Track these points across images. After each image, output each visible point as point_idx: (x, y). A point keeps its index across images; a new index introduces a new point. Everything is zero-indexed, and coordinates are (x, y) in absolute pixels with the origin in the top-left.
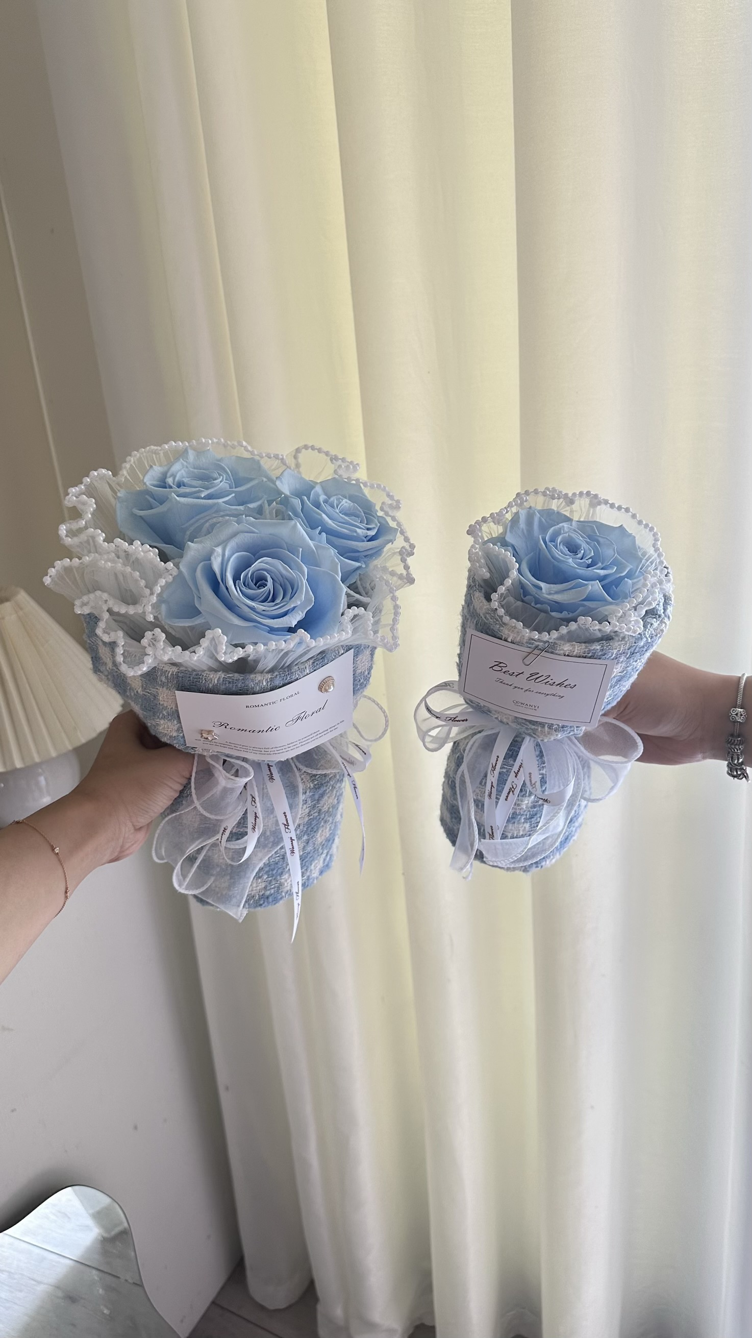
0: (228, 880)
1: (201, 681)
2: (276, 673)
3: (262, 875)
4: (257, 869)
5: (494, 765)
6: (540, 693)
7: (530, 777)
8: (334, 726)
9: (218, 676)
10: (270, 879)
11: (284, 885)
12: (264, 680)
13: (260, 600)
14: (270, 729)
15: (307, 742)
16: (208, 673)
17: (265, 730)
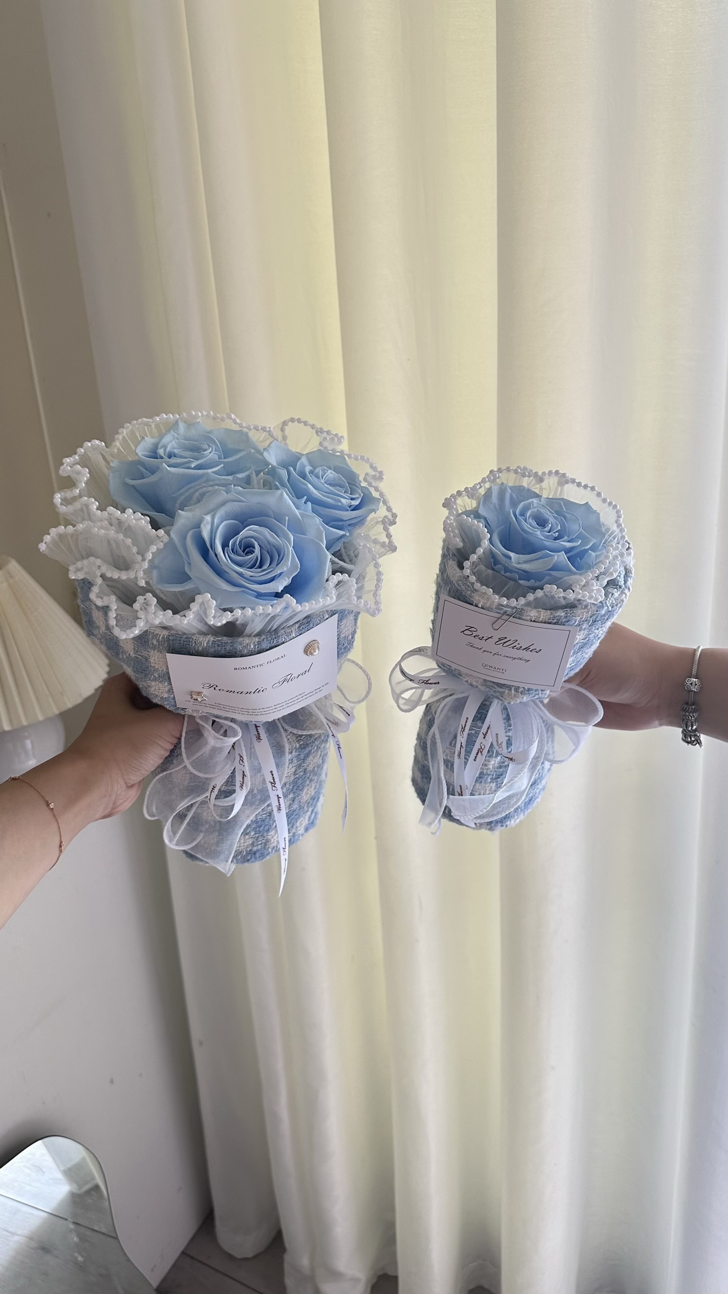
0: (217, 836)
1: (191, 644)
2: (264, 637)
3: (250, 832)
4: (245, 826)
5: (464, 726)
6: (507, 657)
7: (497, 737)
8: (319, 688)
9: (207, 639)
10: (257, 835)
11: (271, 841)
12: (252, 643)
13: (248, 566)
14: (258, 690)
15: (292, 703)
16: (198, 636)
17: (253, 692)
